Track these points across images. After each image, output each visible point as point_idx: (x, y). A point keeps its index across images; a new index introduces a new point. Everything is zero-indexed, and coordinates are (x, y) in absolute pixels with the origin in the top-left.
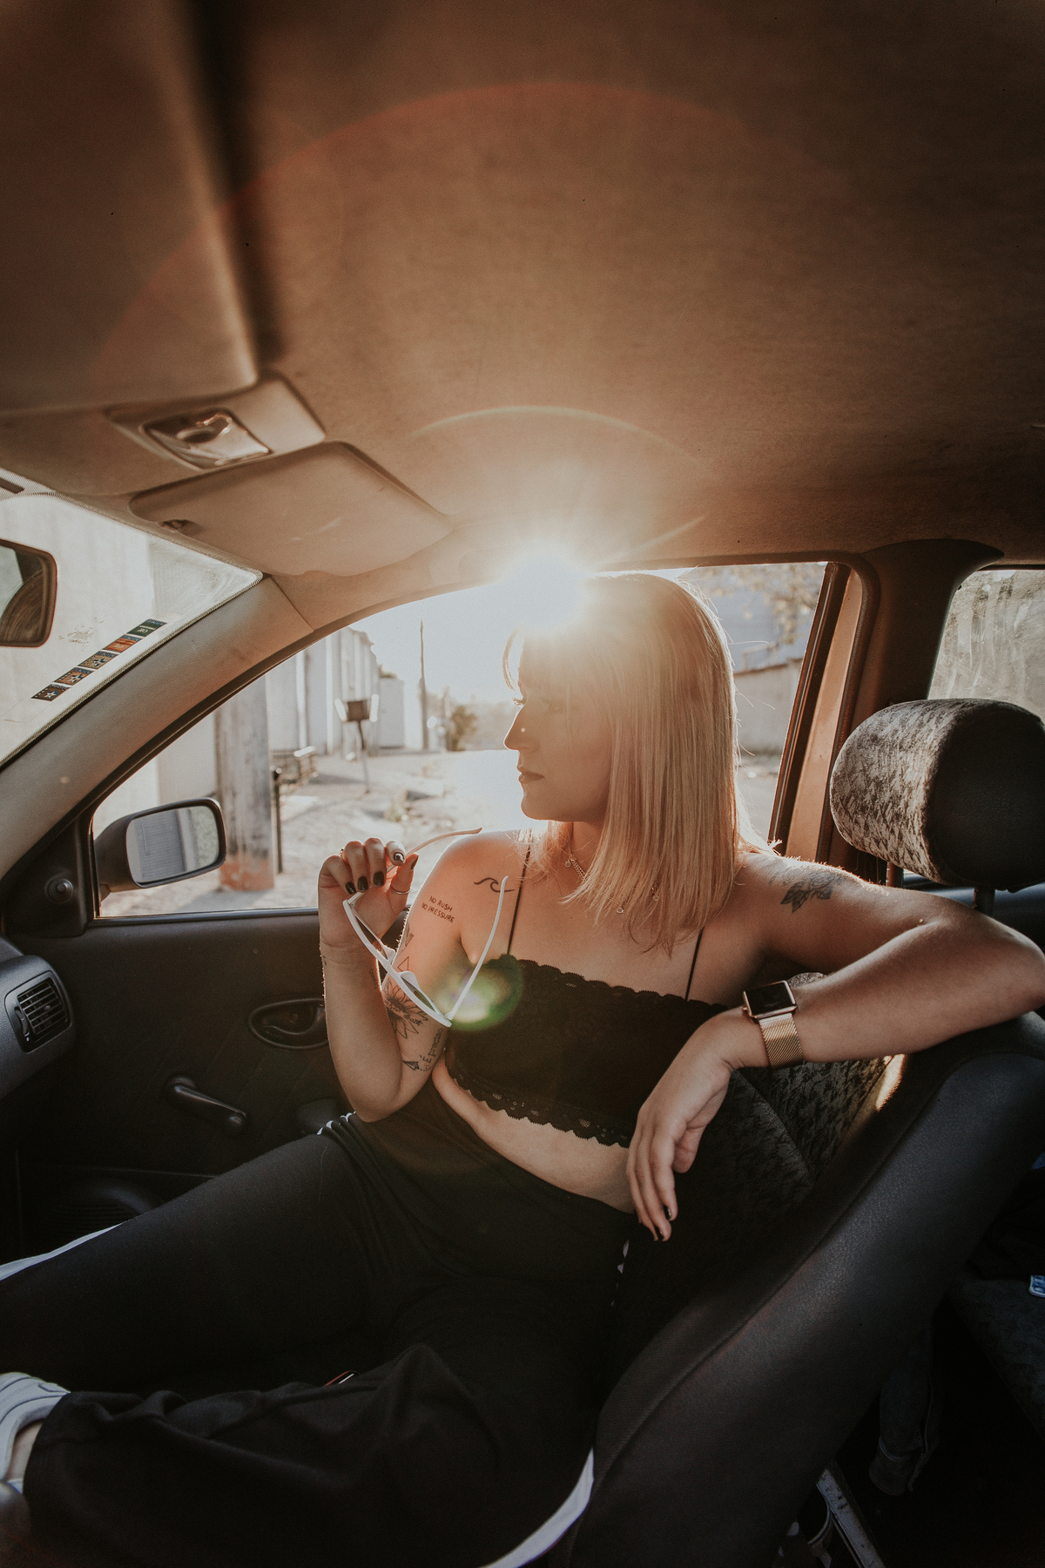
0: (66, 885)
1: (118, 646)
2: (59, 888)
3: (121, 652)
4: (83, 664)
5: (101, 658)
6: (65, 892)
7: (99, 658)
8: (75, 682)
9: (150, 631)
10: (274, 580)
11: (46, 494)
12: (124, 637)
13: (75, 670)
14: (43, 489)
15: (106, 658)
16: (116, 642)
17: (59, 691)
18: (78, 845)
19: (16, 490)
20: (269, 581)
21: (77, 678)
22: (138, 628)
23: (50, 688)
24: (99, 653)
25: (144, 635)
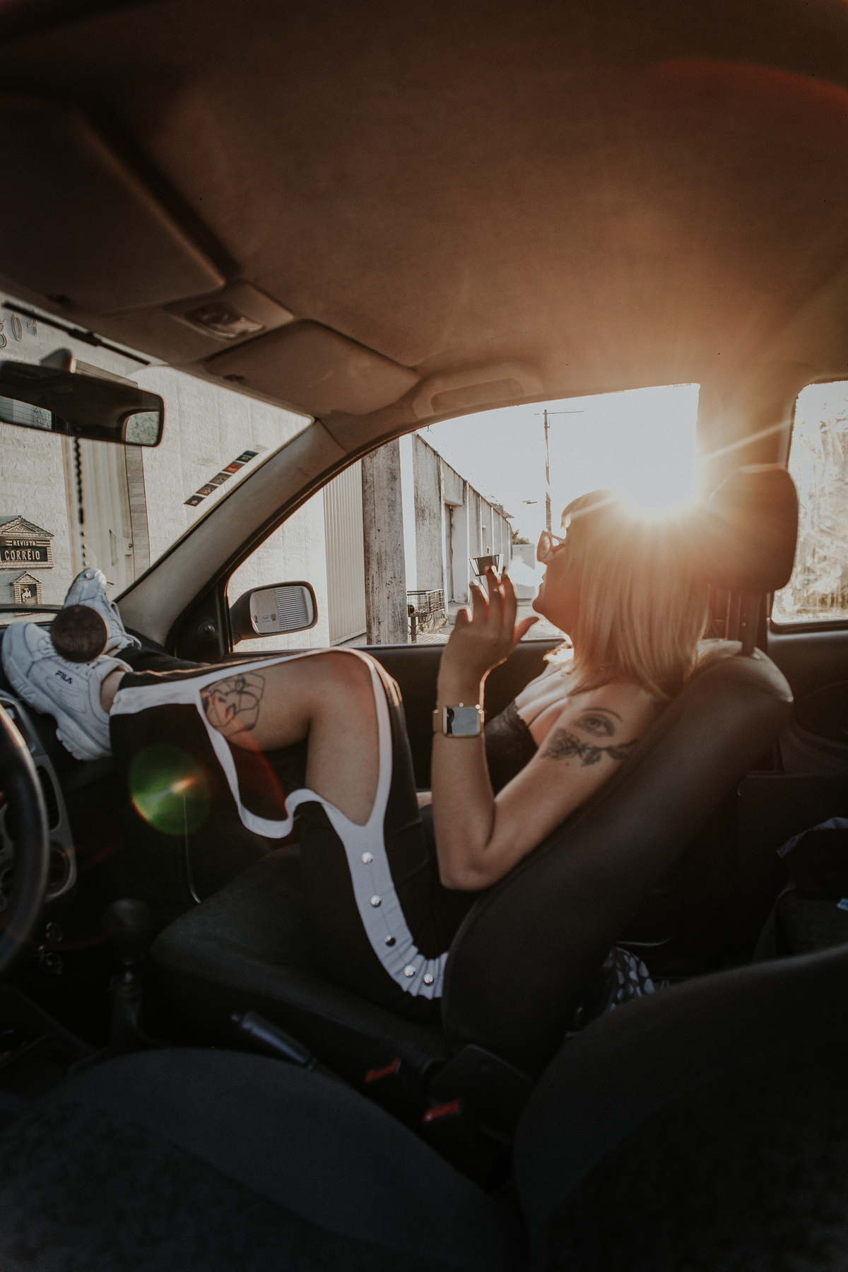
0: (210, 627)
1: (230, 469)
2: (205, 629)
3: (234, 473)
4: (211, 481)
5: (221, 478)
6: (209, 632)
7: (221, 477)
8: (209, 494)
9: (250, 459)
10: (321, 422)
11: (164, 365)
12: (234, 463)
13: (207, 486)
14: (162, 362)
15: (225, 478)
16: (229, 466)
17: (200, 499)
18: (218, 603)
19: (146, 363)
20: (318, 423)
21: (209, 491)
22: (241, 456)
23: (194, 498)
24: (220, 474)
25: (247, 461)
